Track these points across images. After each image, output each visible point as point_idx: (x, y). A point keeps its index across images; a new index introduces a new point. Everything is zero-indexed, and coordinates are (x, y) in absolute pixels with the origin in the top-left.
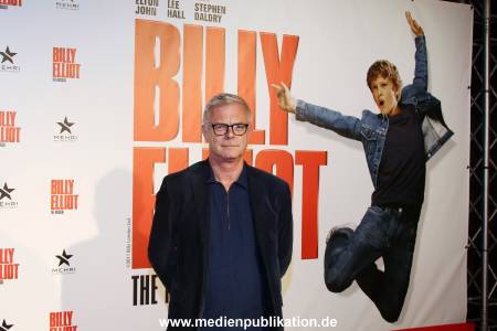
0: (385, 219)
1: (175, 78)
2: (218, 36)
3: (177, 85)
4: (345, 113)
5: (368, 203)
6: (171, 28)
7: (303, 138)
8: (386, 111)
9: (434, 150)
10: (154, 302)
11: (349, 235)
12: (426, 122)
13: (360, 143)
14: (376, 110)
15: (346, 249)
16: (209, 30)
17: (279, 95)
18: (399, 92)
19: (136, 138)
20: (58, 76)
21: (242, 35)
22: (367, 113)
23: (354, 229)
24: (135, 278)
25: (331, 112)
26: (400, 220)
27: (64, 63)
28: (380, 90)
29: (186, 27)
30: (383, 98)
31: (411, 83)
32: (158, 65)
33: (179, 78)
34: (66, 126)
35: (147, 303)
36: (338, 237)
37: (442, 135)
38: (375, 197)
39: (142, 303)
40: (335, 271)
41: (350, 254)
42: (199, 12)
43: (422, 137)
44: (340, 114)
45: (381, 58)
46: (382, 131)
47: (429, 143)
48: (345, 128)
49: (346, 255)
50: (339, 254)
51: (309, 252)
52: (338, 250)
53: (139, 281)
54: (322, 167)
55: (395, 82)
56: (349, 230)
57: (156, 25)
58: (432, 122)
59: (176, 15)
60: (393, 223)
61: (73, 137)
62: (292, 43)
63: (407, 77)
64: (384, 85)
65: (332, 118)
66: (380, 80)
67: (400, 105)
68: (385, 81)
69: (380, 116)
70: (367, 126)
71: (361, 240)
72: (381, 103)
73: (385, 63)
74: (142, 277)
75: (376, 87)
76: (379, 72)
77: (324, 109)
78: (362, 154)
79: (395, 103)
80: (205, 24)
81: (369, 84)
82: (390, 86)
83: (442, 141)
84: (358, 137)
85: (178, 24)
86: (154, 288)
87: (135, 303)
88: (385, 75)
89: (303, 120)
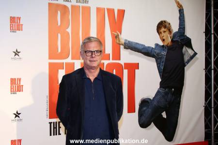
0: (166, 94)
1: (67, 30)
2: (87, 10)
3: (68, 33)
4: (147, 45)
5: (158, 86)
6: (65, 7)
7: (127, 57)
8: (166, 44)
9: (188, 61)
10: (59, 134)
11: (150, 101)
12: (184, 49)
13: (154, 59)
14: (161, 44)
15: (148, 108)
16: (83, 7)
18: (172, 35)
19: (50, 58)
20: (13, 30)
21: (98, 10)
22: (157, 45)
23: (152, 99)
25: (140, 44)
26: (173, 94)
27: (15, 24)
28: (163, 34)
29: (73, 7)
30: (164, 38)
32: (59, 24)
33: (69, 30)
34: (17, 53)
35: (56, 135)
36: (145, 102)
37: (192, 54)
38: (161, 83)
39: (54, 135)
40: (143, 118)
41: (150, 110)
43: (182, 55)
44: (144, 45)
45: (163, 19)
46: (164, 53)
47: (186, 58)
48: (147, 52)
49: (148, 111)
50: (145, 110)
51: (131, 110)
52: (145, 108)
53: (52, 124)
54: (136, 70)
55: (170, 31)
56: (150, 99)
57: (58, 5)
58: (187, 48)
60: (169, 96)
61: (20, 58)
62: (122, 13)
63: (175, 28)
64: (165, 32)
65: (141, 47)
66: (163, 29)
67: (172, 41)
68: (165, 30)
69: (163, 46)
70: (157, 51)
71: (155, 103)
72: (163, 40)
73: (165, 22)
74: (54, 123)
75: (161, 33)
76: (162, 26)
78: (155, 64)
79: (170, 40)
80: (81, 5)
81: (158, 32)
82: (167, 32)
83: (192, 57)
84: (153, 56)
85: (68, 5)
86: (59, 127)
87: (51, 135)
88: (165, 27)
89: (127, 49)
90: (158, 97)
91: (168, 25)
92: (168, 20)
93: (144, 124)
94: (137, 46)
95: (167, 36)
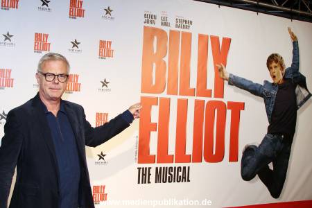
0: (275, 141)
1: (164, 59)
2: (188, 37)
3: (165, 63)
4: (255, 82)
5: (266, 132)
6: (163, 31)
7: (232, 94)
8: (276, 81)
9: (302, 104)
10: (149, 182)
11: (255, 149)
12: (298, 88)
13: (262, 99)
14: (271, 81)
15: (253, 157)
16: (183, 33)
17: (220, 70)
18: (284, 71)
19: (143, 90)
20: (102, 56)
21: (201, 37)
22: (266, 82)
23: (258, 146)
24: (139, 169)
25: (247, 80)
26: (283, 142)
27: (105, 49)
28: (274, 70)
29: (171, 31)
30: (275, 74)
31: (290, 66)
32: (155, 51)
33: (166, 59)
34: (105, 83)
35: (145, 183)
36: (249, 150)
37: (306, 96)
38: (269, 128)
39: (142, 183)
40: (247, 169)
41: (255, 160)
42: (178, 24)
43: (295, 96)
44: (252, 82)
45: (274, 52)
46: (274, 92)
47: (299, 100)
48: (255, 90)
49: (253, 160)
51: (233, 158)
52: (249, 157)
53: (141, 170)
54: (241, 111)
55: (282, 66)
56: (255, 147)
57: (155, 30)
58: (301, 88)
59: (166, 24)
60: (278, 143)
61: (108, 90)
62: (227, 42)
63: (288, 63)
64: (276, 67)
65: (248, 84)
66: (274, 64)
67: (284, 78)
68: (277, 65)
69: (273, 84)
70: (266, 89)
71: (261, 152)
72: (274, 77)
73: (276, 55)
74: (143, 168)
75: (271, 68)
76: (273, 60)
77: (243, 79)
78: (263, 105)
79: (281, 77)
80: (181, 30)
81: (268, 66)
82: (279, 68)
83: (306, 99)
84: (261, 95)
85: (167, 29)
86: (149, 175)
87: (139, 183)
88: (277, 61)
89: (232, 85)
90: (265, 144)
91: (279, 59)
92: (280, 54)
93: (247, 177)
94: (244, 83)
95: (279, 73)
